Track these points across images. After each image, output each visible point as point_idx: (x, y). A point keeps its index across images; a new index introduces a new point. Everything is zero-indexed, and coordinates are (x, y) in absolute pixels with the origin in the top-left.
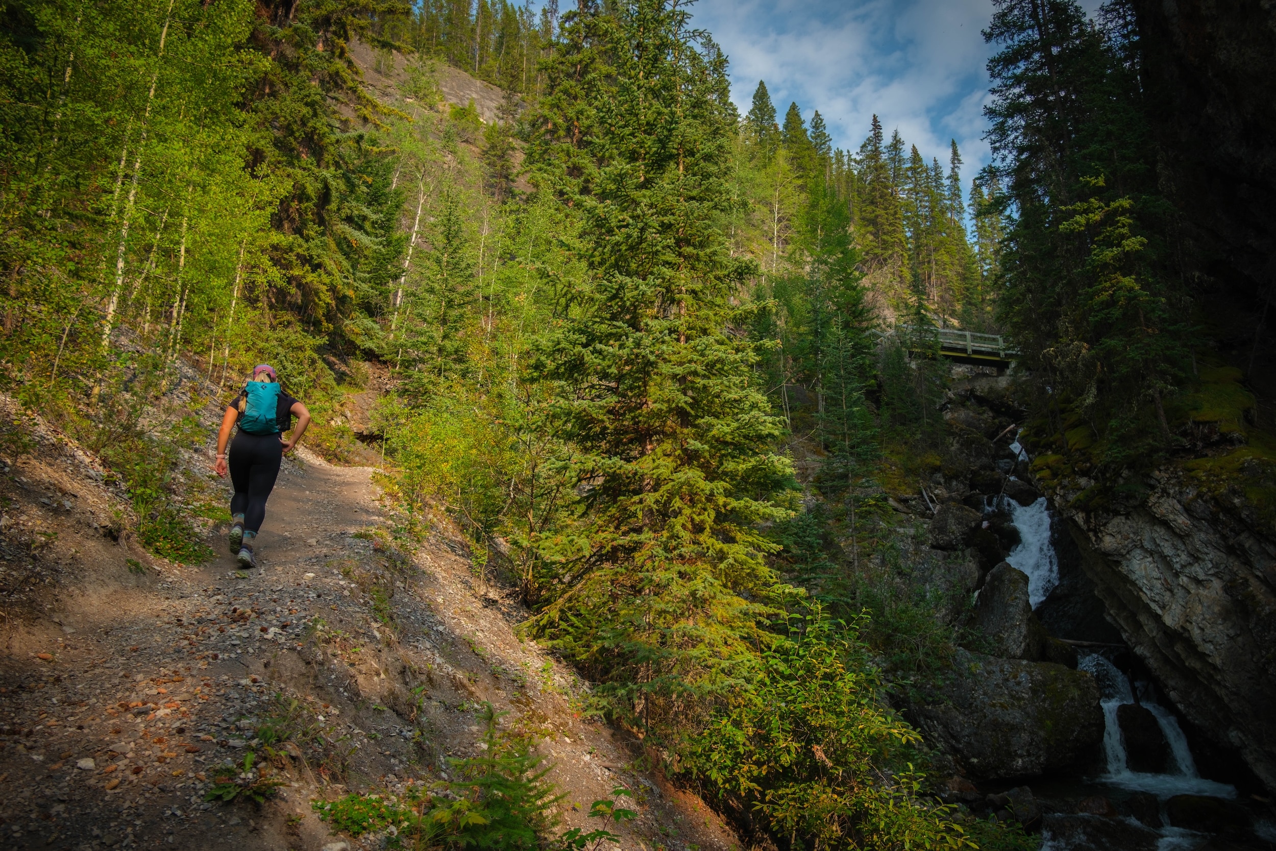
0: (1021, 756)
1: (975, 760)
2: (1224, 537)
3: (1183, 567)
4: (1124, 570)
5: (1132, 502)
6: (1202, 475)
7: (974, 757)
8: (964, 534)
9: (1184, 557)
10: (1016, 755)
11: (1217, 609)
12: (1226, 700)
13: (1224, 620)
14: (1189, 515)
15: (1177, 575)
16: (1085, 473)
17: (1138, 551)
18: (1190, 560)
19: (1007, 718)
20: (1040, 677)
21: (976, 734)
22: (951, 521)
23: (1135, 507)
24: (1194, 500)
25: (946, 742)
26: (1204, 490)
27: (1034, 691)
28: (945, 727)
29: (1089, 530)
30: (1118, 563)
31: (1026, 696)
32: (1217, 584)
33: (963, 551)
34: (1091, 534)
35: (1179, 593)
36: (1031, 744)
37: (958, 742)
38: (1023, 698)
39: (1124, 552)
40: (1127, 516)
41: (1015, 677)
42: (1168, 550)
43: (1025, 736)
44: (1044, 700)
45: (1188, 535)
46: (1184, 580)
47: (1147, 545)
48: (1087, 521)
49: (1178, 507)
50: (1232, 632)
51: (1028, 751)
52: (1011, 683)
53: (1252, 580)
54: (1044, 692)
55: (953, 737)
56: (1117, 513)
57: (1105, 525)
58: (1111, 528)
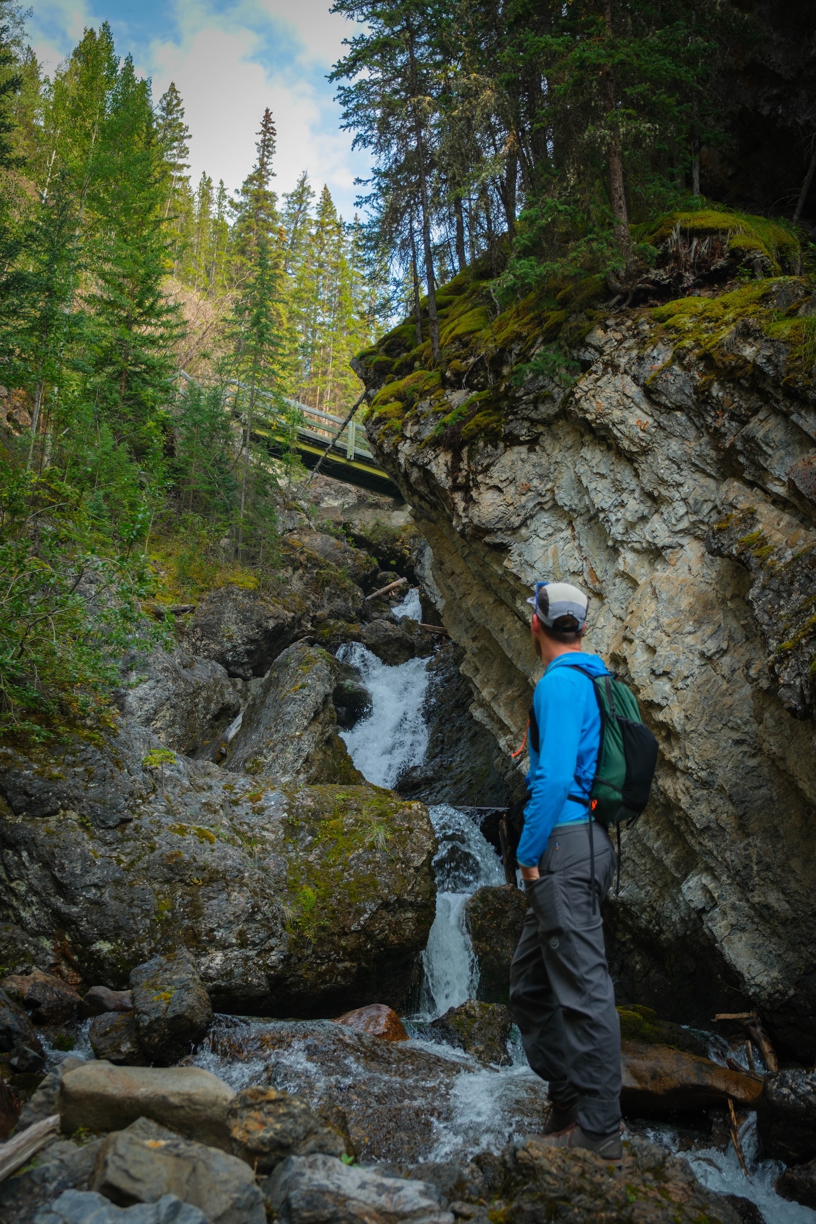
0: (224, 946)
1: (104, 947)
2: (717, 435)
3: (631, 526)
4: (512, 564)
5: (547, 410)
6: (687, 322)
7: (103, 937)
8: (251, 641)
9: (634, 505)
10: (212, 941)
11: (685, 602)
12: (684, 802)
13: (699, 622)
14: (654, 403)
15: (614, 551)
16: (463, 381)
17: (545, 517)
18: (644, 509)
19: (206, 857)
20: (309, 802)
21: (118, 882)
22: (230, 615)
23: (548, 422)
24: (667, 368)
25: (44, 903)
26: (688, 343)
27: (291, 828)
28: (47, 865)
29: (456, 488)
30: (503, 549)
31: (270, 836)
32: (692, 550)
34: (458, 497)
35: (616, 590)
36: (251, 918)
37: (71, 900)
38: (263, 841)
39: (516, 521)
40: (533, 444)
41: (254, 799)
42: (603, 497)
43: (240, 899)
44: (308, 849)
45: (645, 451)
46: (628, 560)
47: (565, 498)
48: (453, 470)
49: (633, 390)
50: (711, 647)
51: (242, 934)
52: (240, 811)
53: (766, 512)
54: (312, 833)
55: (61, 889)
56: (512, 441)
57: (486, 469)
58: (497, 475)
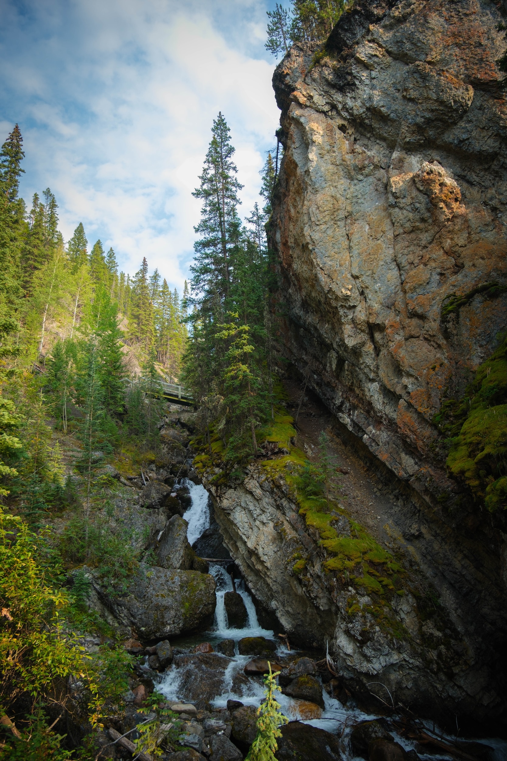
0: (169, 624)
1: (143, 629)
2: (276, 501)
3: (258, 516)
4: (231, 518)
5: (238, 482)
6: (268, 468)
7: (143, 626)
8: (160, 499)
9: (258, 511)
10: (167, 624)
11: (270, 537)
12: (271, 585)
13: (273, 543)
14: (262, 489)
15: (255, 520)
16: (218, 466)
17: (239, 508)
18: (261, 512)
19: (164, 603)
20: (185, 579)
21: (145, 613)
22: (153, 491)
23: (239, 484)
24: (264, 481)
25: (128, 619)
26: (269, 476)
27: (181, 587)
28: (128, 610)
29: (217, 496)
30: (229, 514)
31: (176, 590)
32: (271, 525)
33: (158, 509)
34: (218, 498)
35: (255, 529)
36: (175, 617)
37: (135, 618)
38: (175, 591)
39: (232, 508)
40: (235, 489)
41: (172, 579)
42: (252, 507)
43: (173, 613)
44: (186, 592)
45: (260, 499)
46: (257, 523)
47: (243, 504)
48: (216, 491)
49: (257, 484)
50: (276, 549)
51: (173, 621)
52: (169, 583)
53: (285, 523)
54: (187, 587)
55: (132, 616)
56: (230, 487)
57: (224, 493)
58: (227, 495)
